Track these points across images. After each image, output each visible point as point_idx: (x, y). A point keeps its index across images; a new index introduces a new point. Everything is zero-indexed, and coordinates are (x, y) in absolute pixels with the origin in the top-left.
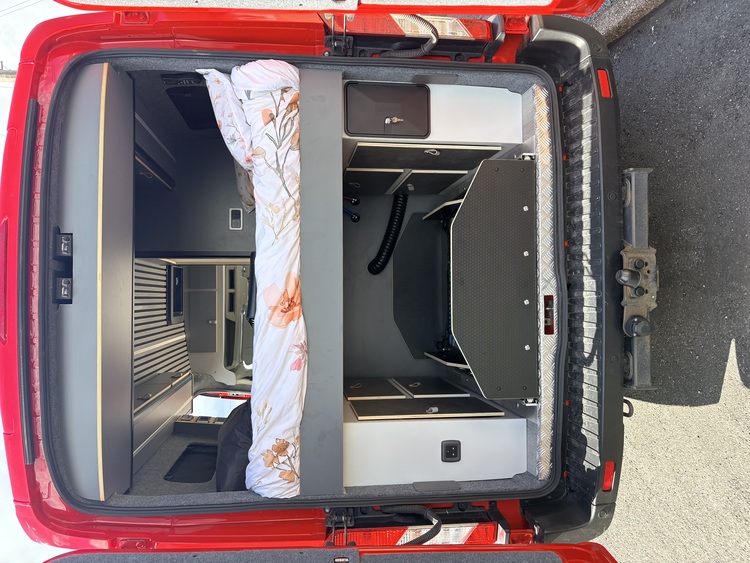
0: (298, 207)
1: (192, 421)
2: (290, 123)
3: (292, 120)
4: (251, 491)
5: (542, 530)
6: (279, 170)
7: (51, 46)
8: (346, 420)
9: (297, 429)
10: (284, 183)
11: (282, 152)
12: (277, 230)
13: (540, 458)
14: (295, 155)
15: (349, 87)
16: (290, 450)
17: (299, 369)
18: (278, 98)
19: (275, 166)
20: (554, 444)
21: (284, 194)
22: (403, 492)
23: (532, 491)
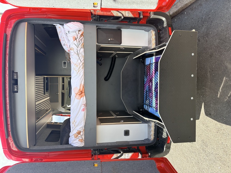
0: (83, 65)
1: (52, 124)
2: (81, 40)
3: (82, 39)
4: (71, 145)
5: (151, 154)
6: (78, 54)
7: (10, 17)
8: (97, 124)
9: (84, 127)
10: (79, 58)
11: (79, 49)
12: (77, 71)
13: (151, 135)
14: (82, 50)
15: (98, 29)
16: (82, 133)
17: (84, 111)
18: (77, 33)
19: (77, 53)
20: (155, 131)
21: (79, 61)
22: (113, 144)
23: (149, 144)
